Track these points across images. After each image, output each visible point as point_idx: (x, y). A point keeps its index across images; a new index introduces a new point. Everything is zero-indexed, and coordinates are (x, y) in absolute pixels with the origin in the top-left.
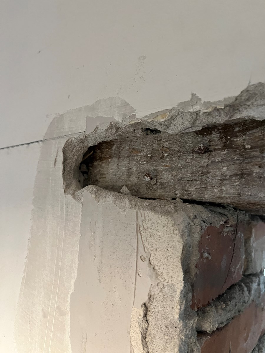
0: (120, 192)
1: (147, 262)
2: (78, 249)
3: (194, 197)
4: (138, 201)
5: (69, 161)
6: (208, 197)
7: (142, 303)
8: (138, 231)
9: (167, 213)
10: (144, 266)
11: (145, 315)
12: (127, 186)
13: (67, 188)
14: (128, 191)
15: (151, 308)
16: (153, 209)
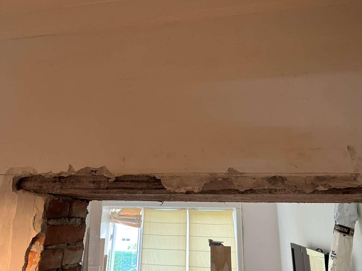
0: (30, 191)
1: (36, 207)
2: (16, 206)
3: (51, 193)
4: (35, 194)
5: (14, 182)
6: (53, 193)
7: (34, 216)
8: (34, 200)
9: (43, 196)
10: (35, 208)
11: (34, 219)
12: (33, 190)
13: (13, 190)
14: (33, 191)
15: (36, 218)
16: (39, 196)
